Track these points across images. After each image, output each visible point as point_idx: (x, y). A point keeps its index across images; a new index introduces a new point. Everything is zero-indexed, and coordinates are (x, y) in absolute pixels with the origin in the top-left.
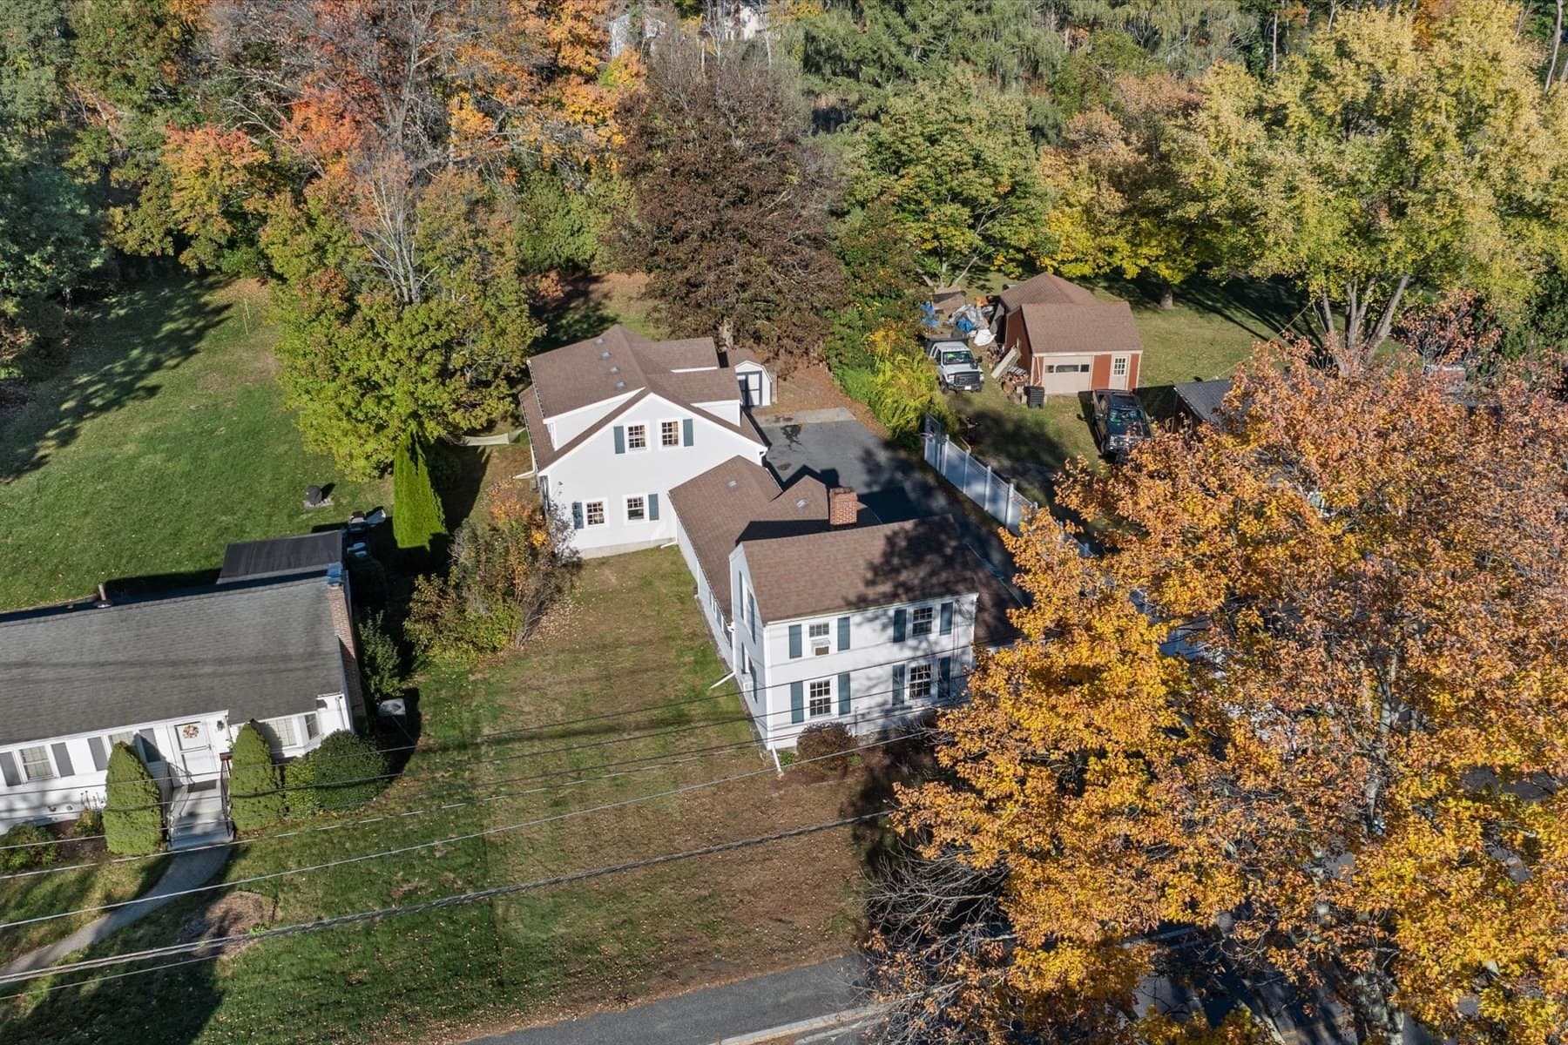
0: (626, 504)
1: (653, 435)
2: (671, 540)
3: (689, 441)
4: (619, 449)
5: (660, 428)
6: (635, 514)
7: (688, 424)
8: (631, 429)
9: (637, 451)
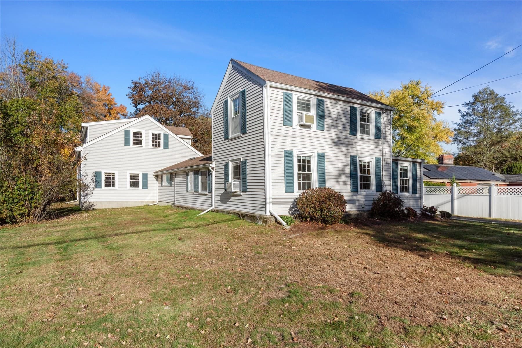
0: (129, 178)
1: (147, 140)
2: (154, 202)
3: (166, 146)
4: (127, 143)
5: (151, 137)
6: (134, 184)
7: (166, 136)
8: (134, 133)
9: (137, 148)
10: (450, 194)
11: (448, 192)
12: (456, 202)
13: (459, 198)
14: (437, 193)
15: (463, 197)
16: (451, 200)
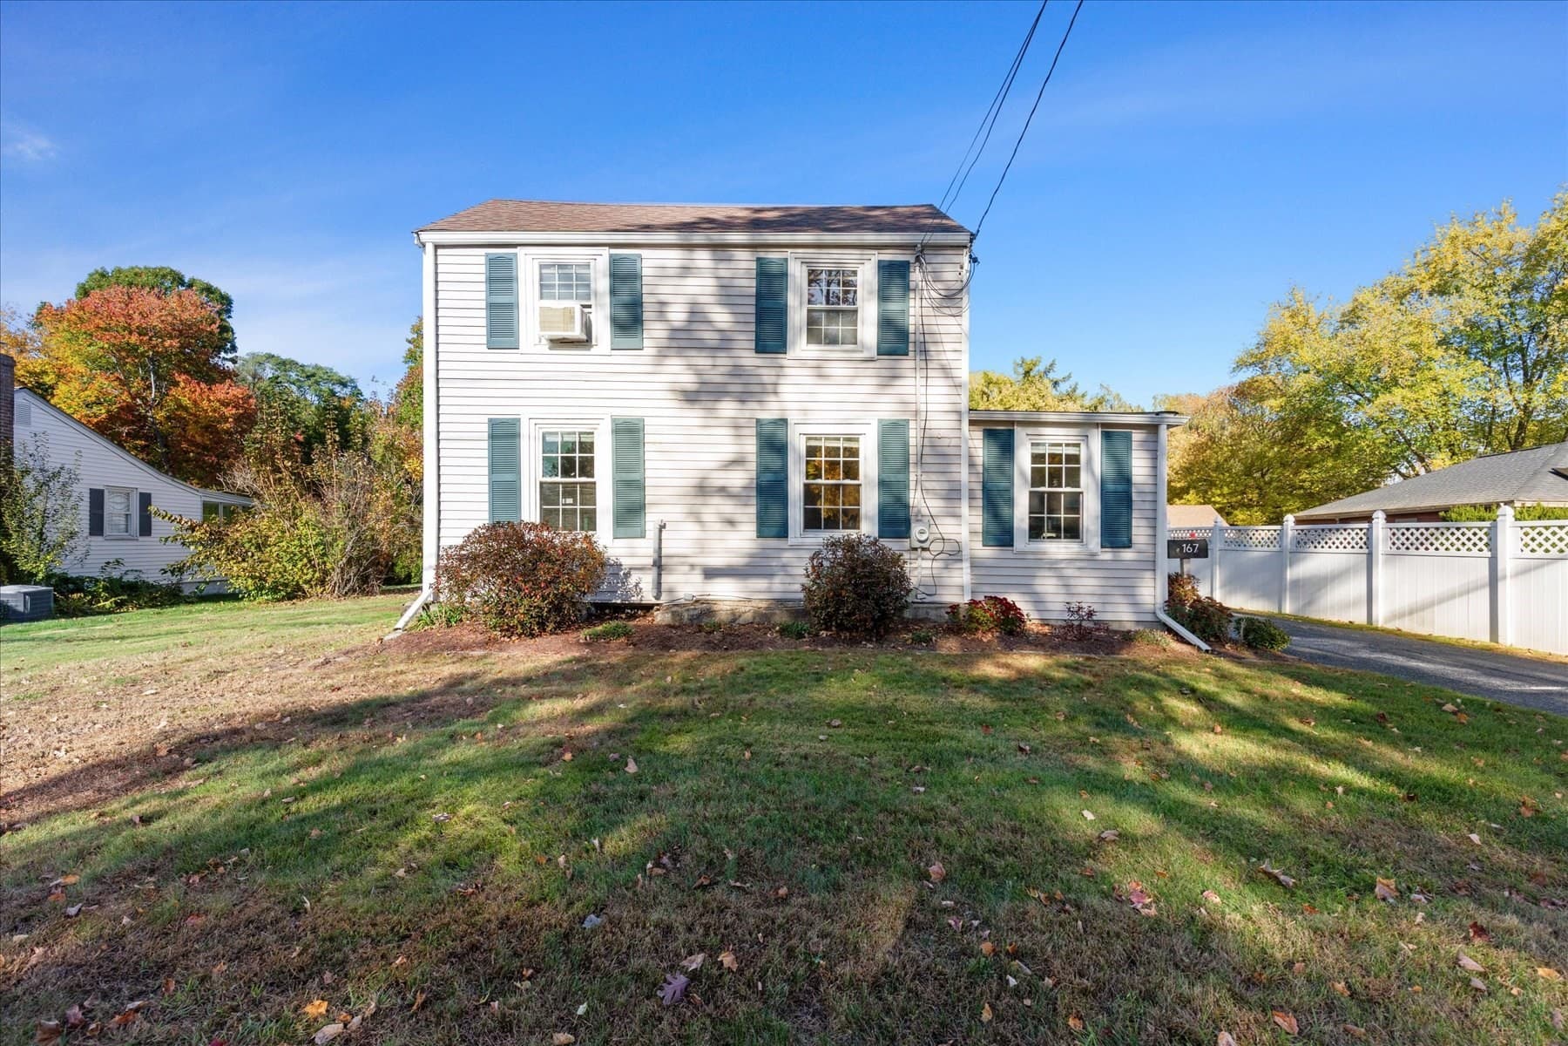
10: (1487, 553)
11: (1475, 545)
12: (1507, 590)
13: (1523, 572)
14: (1442, 549)
15: (1542, 566)
16: (1487, 580)
